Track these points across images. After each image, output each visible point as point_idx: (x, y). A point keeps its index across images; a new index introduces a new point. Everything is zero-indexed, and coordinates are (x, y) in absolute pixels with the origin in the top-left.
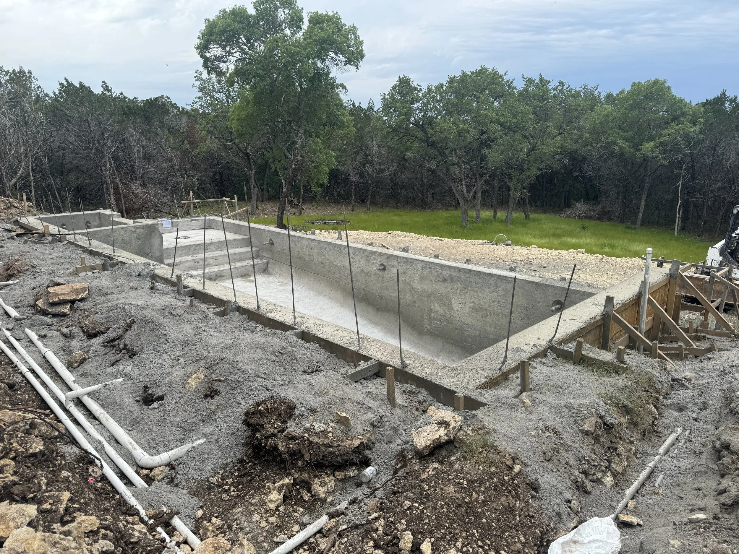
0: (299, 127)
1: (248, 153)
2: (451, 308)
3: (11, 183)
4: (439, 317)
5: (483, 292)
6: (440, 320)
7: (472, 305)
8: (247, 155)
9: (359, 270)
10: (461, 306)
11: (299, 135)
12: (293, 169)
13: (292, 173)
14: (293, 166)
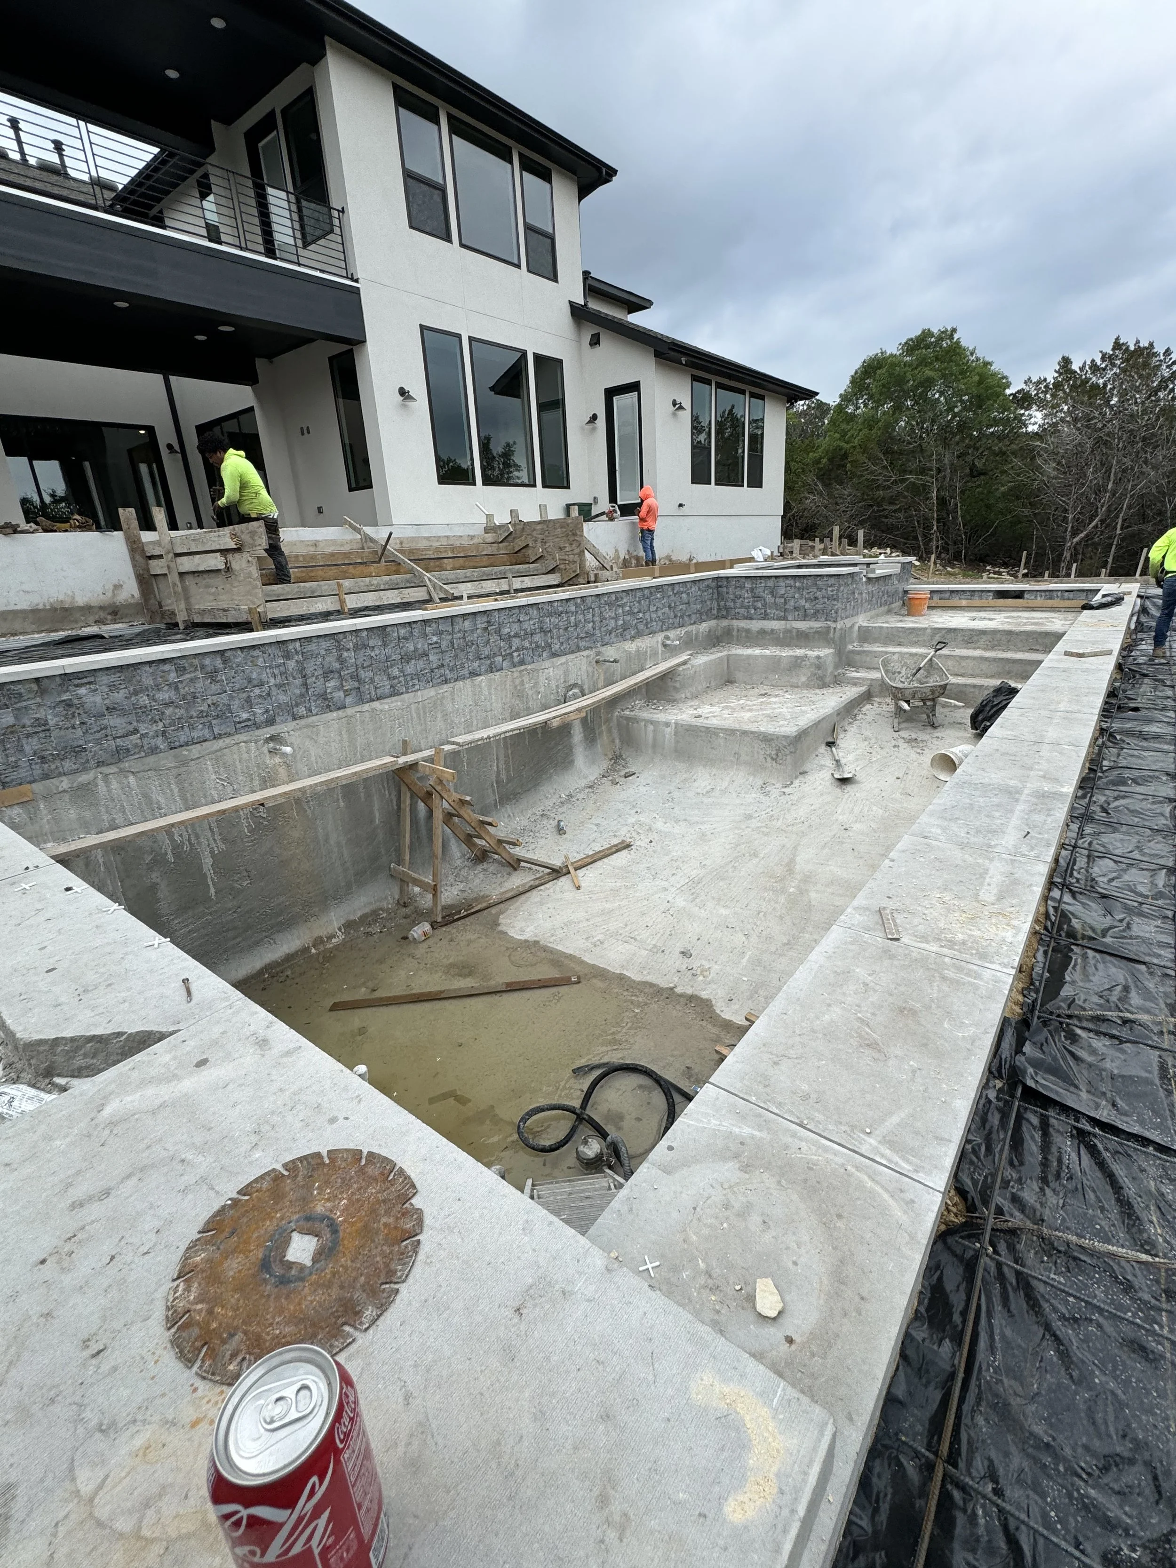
3: (1076, 540)
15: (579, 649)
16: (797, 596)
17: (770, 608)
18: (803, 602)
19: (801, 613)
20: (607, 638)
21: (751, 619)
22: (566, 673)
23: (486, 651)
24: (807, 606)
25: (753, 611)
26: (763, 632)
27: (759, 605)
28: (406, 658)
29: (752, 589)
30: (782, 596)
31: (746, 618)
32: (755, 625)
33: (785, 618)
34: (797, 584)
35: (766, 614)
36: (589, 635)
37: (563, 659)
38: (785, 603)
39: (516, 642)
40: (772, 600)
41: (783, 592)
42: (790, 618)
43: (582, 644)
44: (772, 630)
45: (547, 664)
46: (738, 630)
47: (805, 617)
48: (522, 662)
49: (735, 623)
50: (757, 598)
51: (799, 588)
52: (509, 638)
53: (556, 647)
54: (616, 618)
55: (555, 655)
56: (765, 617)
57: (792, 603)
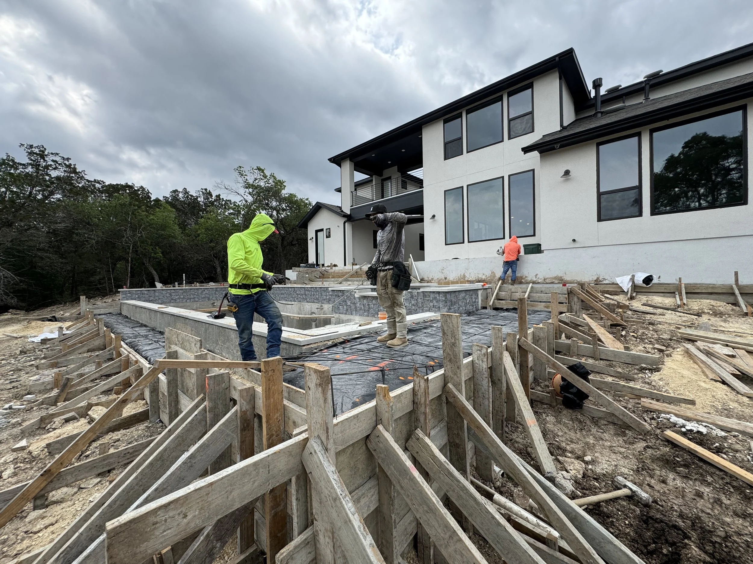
15: (314, 302)
20: (323, 301)
22: (311, 308)
23: (293, 296)
28: (281, 294)
36: (317, 299)
37: (310, 304)
39: (299, 296)
43: (315, 301)
45: (306, 304)
48: (300, 301)
52: (298, 294)
53: (308, 300)
54: (326, 296)
55: (308, 302)
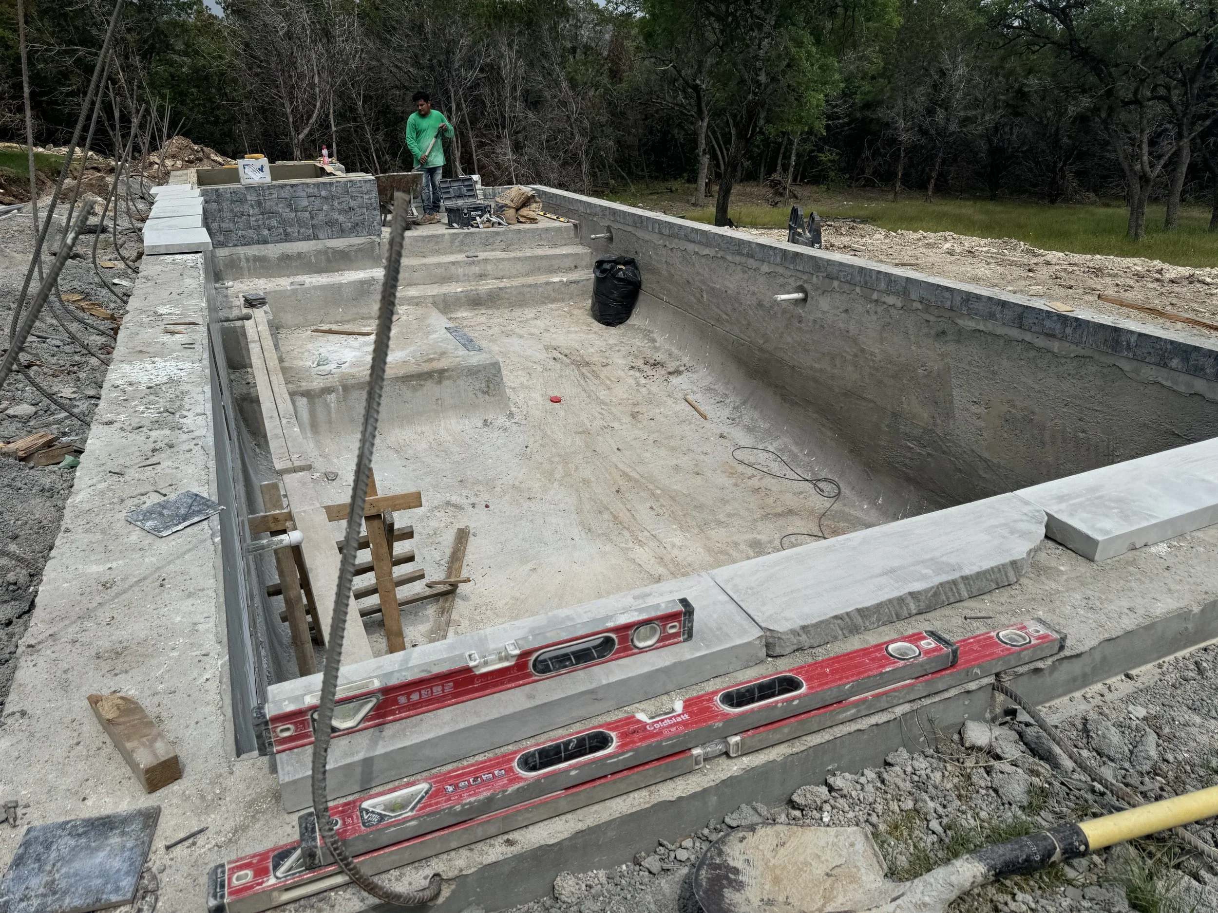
0: (766, 12)
1: (697, 86)
2: (949, 414)
3: (301, 136)
4: (917, 432)
5: (1040, 375)
6: (918, 440)
7: (1006, 408)
8: (696, 88)
9: (755, 302)
10: (974, 409)
11: (766, 28)
12: (750, 102)
13: (748, 112)
14: (750, 97)
16: (325, 207)
17: (291, 226)
18: (336, 215)
19: (336, 228)
21: (266, 242)
24: (341, 218)
25: (266, 232)
26: (285, 258)
27: (274, 223)
29: (259, 203)
30: (305, 209)
31: (258, 243)
32: (273, 250)
33: (316, 238)
34: (323, 193)
35: (287, 235)
38: (312, 218)
40: (293, 215)
41: (305, 203)
42: (321, 236)
44: (299, 254)
46: (248, 260)
47: (342, 233)
49: (241, 251)
50: (271, 213)
51: (326, 198)
56: (287, 238)
57: (321, 217)
